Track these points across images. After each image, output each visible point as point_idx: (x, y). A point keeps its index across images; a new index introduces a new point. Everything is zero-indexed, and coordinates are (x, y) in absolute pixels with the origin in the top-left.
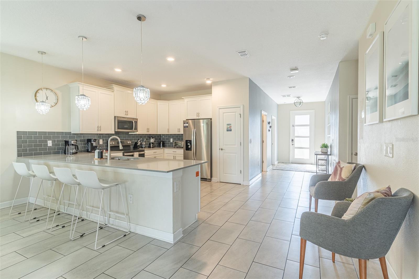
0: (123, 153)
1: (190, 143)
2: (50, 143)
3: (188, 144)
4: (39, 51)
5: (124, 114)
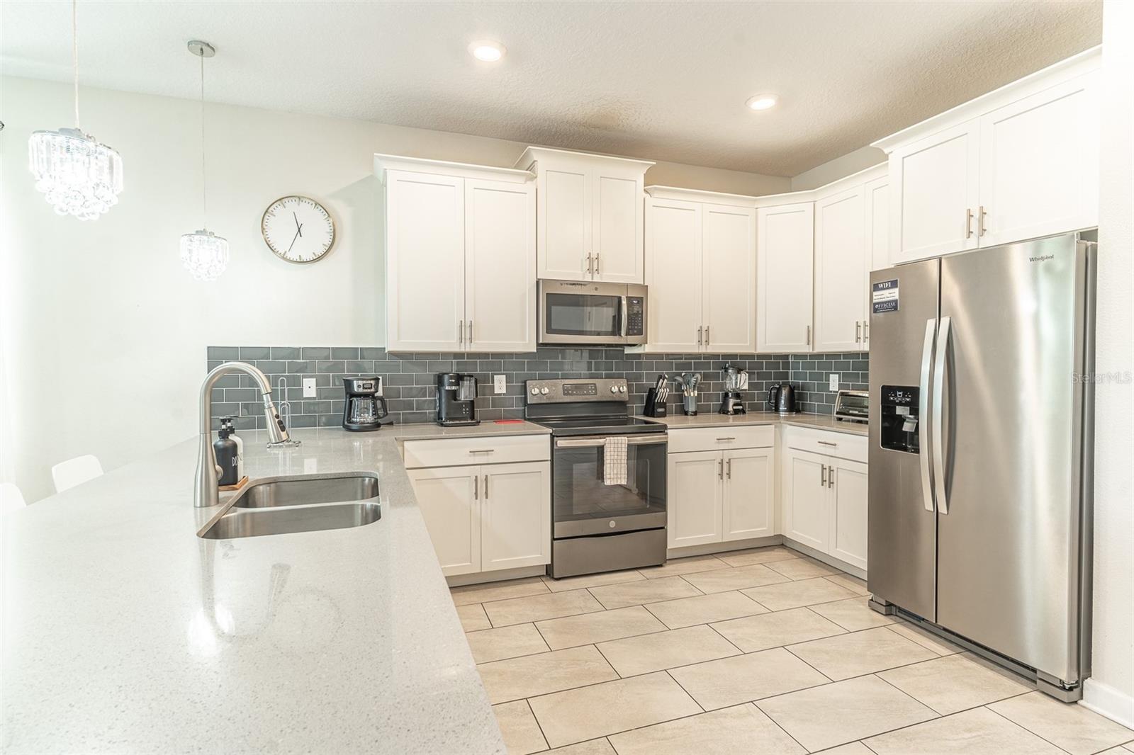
0: (552, 437)
1: (906, 404)
2: (310, 388)
3: (900, 410)
4: (189, 43)
5: (582, 271)
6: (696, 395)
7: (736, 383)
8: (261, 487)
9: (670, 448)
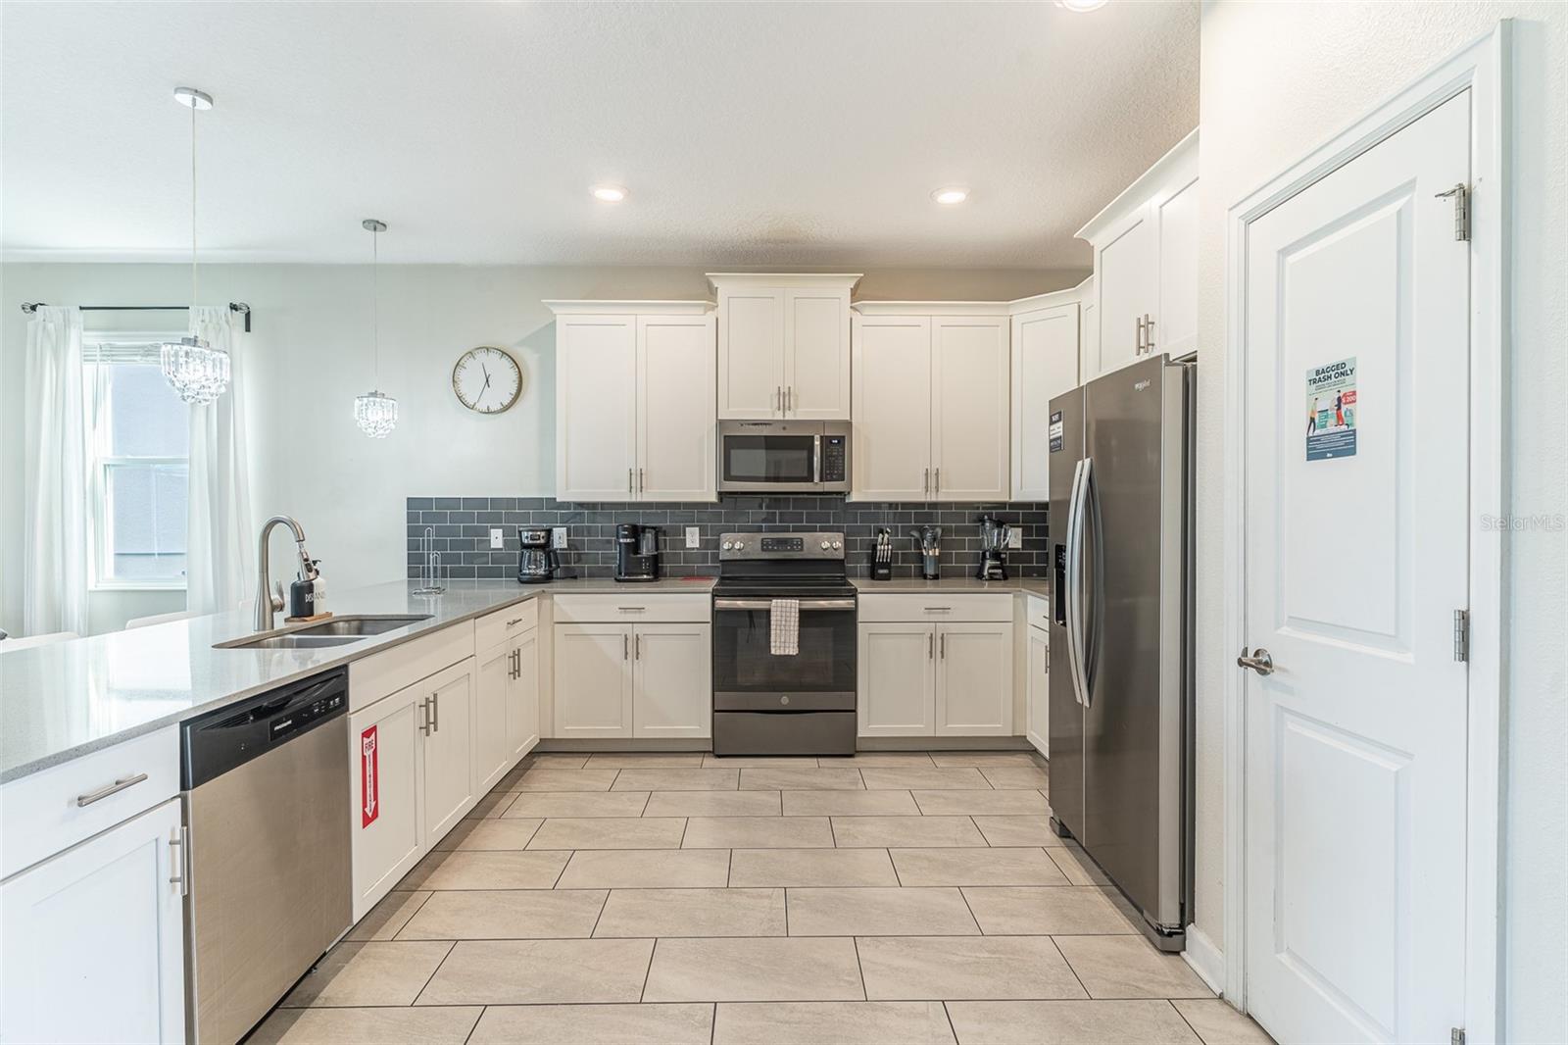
0: (713, 596)
2: (497, 539)
4: (364, 222)
5: (772, 407)
6: (937, 554)
7: (999, 540)
8: (341, 624)
9: (861, 616)
